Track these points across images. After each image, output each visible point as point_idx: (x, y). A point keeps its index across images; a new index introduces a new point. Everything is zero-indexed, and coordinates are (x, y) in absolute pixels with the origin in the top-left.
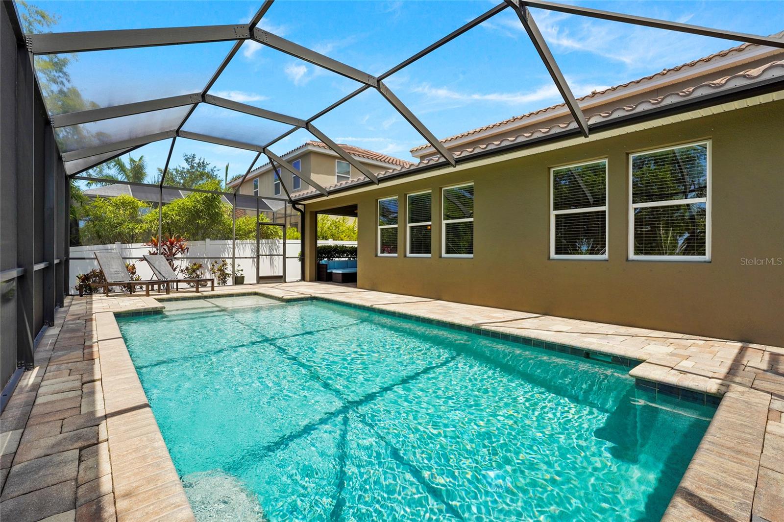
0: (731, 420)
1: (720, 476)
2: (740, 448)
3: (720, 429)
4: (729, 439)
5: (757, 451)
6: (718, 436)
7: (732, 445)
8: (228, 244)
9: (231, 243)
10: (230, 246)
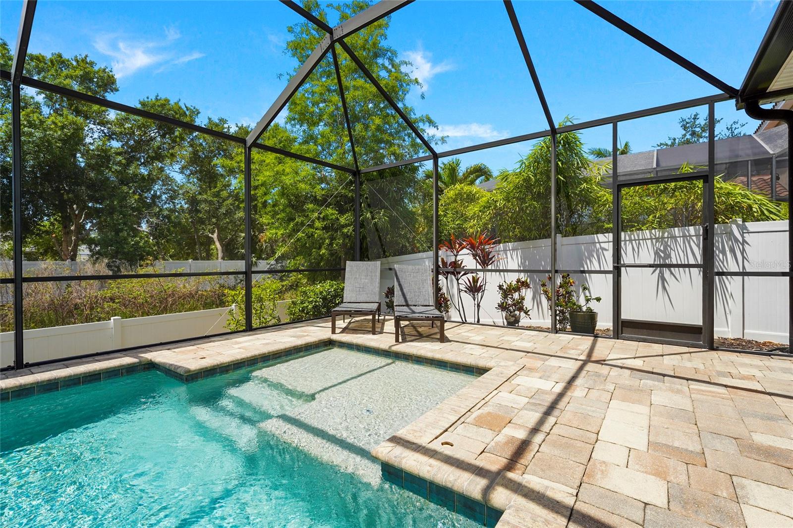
8: (599, 242)
9: (605, 240)
10: (603, 245)
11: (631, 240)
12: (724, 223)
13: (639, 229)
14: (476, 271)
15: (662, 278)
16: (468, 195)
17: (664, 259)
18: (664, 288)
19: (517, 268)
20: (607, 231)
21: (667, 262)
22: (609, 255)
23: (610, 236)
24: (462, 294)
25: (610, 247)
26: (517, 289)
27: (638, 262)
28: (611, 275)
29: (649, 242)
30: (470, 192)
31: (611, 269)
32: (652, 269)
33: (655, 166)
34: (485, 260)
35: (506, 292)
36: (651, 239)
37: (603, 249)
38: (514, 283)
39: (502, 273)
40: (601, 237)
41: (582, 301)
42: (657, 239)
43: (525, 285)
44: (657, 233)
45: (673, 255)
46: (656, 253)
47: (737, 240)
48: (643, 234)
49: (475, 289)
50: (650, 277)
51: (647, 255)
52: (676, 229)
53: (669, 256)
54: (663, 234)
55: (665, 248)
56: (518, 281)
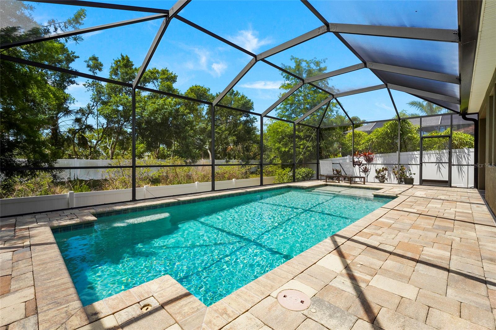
0: (58, 278)
1: (46, 252)
2: (44, 266)
3: (60, 269)
4: (51, 266)
5: (35, 269)
6: (58, 265)
7: (48, 265)
8: (415, 155)
9: (417, 154)
10: (416, 156)
11: (427, 154)
12: (462, 148)
13: (430, 150)
14: (366, 164)
15: (439, 167)
16: (359, 135)
17: (440, 161)
18: (440, 171)
19: (381, 163)
20: (418, 150)
21: (441, 161)
22: (418, 159)
23: (419, 152)
24: (361, 173)
25: (419, 156)
26: (383, 171)
27: (430, 161)
28: (419, 166)
29: (434, 155)
30: (359, 133)
31: (419, 163)
32: (435, 164)
33: (439, 124)
34: (369, 160)
35: (378, 172)
36: (435, 153)
37: (416, 157)
38: (381, 169)
39: (374, 165)
40: (415, 153)
41: (408, 175)
42: (437, 154)
43: (386, 169)
44: (437, 151)
45: (443, 159)
46: (437, 158)
47: (466, 153)
48: (432, 152)
49: (366, 171)
50: (435, 166)
51: (433, 159)
52: (444, 150)
53: (442, 160)
54: (440, 152)
55: (440, 157)
56: (383, 168)
